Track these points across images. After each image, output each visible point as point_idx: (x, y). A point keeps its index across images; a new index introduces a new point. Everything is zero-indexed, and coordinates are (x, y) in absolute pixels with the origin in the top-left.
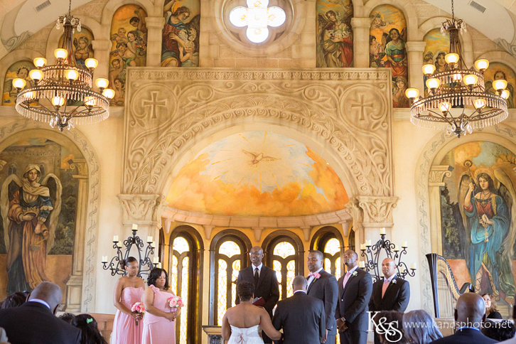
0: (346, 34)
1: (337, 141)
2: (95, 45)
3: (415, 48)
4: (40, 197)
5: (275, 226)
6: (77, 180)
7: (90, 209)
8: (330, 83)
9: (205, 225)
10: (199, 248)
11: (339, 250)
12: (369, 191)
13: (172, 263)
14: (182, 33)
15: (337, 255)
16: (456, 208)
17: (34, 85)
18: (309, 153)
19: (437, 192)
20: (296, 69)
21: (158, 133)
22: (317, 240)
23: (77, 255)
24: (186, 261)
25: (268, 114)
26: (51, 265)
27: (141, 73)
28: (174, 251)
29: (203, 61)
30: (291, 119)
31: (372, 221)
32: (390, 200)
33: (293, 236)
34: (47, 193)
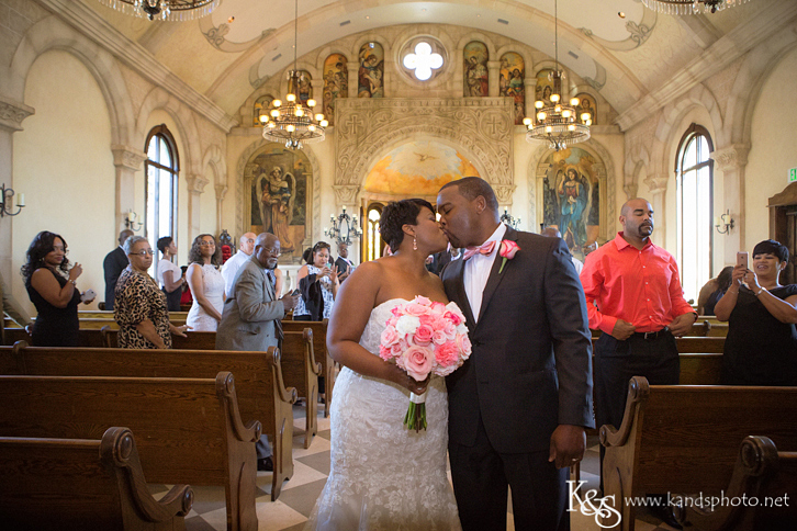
0: (484, 73)
1: (477, 148)
2: (313, 83)
3: (530, 82)
4: (282, 188)
6: (305, 176)
7: (315, 196)
8: (473, 107)
12: (497, 181)
13: (369, 227)
14: (372, 73)
16: (553, 192)
17: (275, 120)
18: (458, 154)
19: (541, 181)
20: (450, 98)
21: (358, 144)
23: (308, 225)
25: (430, 130)
26: (291, 231)
27: (344, 103)
29: (387, 93)
30: (446, 133)
32: (511, 187)
34: (286, 185)
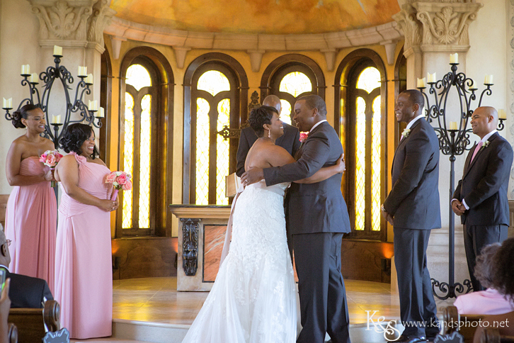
5: (283, 48)
9: (176, 46)
10: (166, 81)
11: (379, 85)
13: (124, 104)
15: (376, 92)
22: (345, 70)
24: (147, 102)
28: (127, 85)
31: (436, 42)
32: (466, 8)
33: (309, 64)
